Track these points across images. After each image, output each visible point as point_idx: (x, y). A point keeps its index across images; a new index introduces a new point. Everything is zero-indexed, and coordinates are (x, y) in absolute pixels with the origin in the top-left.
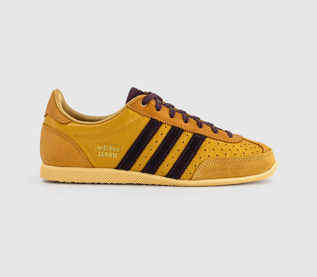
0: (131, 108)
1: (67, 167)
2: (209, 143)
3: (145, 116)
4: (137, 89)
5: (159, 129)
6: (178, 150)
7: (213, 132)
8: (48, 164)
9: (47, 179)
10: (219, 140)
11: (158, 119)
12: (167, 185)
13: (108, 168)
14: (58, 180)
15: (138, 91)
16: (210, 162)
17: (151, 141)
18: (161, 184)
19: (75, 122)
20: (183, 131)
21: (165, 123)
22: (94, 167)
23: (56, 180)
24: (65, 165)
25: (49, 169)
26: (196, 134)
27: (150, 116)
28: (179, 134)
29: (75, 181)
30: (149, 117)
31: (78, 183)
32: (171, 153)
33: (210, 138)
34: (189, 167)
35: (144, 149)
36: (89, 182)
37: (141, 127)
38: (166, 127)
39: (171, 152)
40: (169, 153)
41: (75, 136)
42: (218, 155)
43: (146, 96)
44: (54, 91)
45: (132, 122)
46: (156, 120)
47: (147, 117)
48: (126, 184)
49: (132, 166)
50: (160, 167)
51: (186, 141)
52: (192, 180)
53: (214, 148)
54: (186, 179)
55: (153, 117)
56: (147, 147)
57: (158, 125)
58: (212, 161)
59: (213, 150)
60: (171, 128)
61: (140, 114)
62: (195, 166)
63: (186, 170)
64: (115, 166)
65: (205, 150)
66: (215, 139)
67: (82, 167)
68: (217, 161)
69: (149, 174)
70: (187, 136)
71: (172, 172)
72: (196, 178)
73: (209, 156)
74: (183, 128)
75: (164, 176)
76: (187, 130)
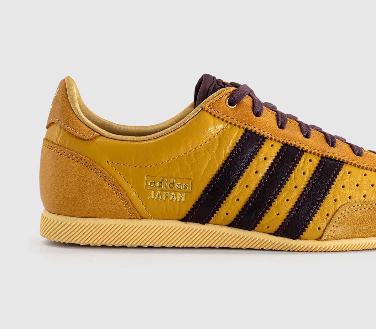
0: (209, 111)
1: (93, 218)
2: (349, 173)
3: (235, 125)
4: (214, 78)
5: (261, 150)
6: (296, 187)
7: (355, 153)
8: (58, 212)
9: (55, 240)
10: (367, 169)
11: (258, 131)
12: (275, 250)
13: (168, 219)
14: (77, 242)
15: (217, 81)
16: (352, 207)
17: (247, 171)
18: (264, 248)
19: (107, 136)
20: (302, 152)
21: (271, 139)
22: (142, 218)
23: (72, 242)
24: (90, 215)
25: (60, 222)
26: (326, 157)
27: (243, 125)
28: (296, 158)
29: (107, 244)
30: (243, 128)
31: (114, 247)
32: (282, 192)
33: (351, 164)
34: (317, 217)
35: (235, 186)
36: (134, 245)
37: (228, 145)
38: (272, 146)
39: (283, 190)
40: (280, 193)
41: (108, 162)
42: (366, 194)
43: (234, 91)
44: (64, 80)
45: (211, 136)
46: (255, 133)
47: (239, 127)
48: (201, 248)
49: (213, 216)
50: (264, 218)
51: (309, 170)
52: (322, 241)
53: (359, 183)
54: (312, 239)
55: (249, 127)
56: (240, 181)
57: (259, 142)
58: (356, 206)
59: (357, 185)
60: (282, 147)
61: (227, 122)
62: (328, 215)
63: (311, 222)
64: (182, 216)
65: (343, 187)
66: (359, 167)
67: (121, 218)
68: (365, 205)
69: (242, 230)
70: (310, 161)
71: (286, 227)
72: (329, 237)
73: (350, 198)
74: (303, 148)
75: (270, 234)
76: (309, 150)
